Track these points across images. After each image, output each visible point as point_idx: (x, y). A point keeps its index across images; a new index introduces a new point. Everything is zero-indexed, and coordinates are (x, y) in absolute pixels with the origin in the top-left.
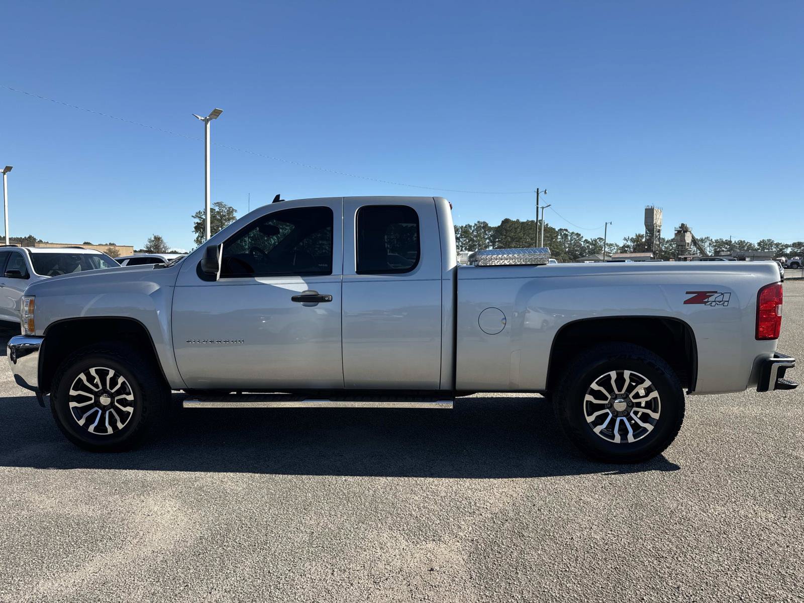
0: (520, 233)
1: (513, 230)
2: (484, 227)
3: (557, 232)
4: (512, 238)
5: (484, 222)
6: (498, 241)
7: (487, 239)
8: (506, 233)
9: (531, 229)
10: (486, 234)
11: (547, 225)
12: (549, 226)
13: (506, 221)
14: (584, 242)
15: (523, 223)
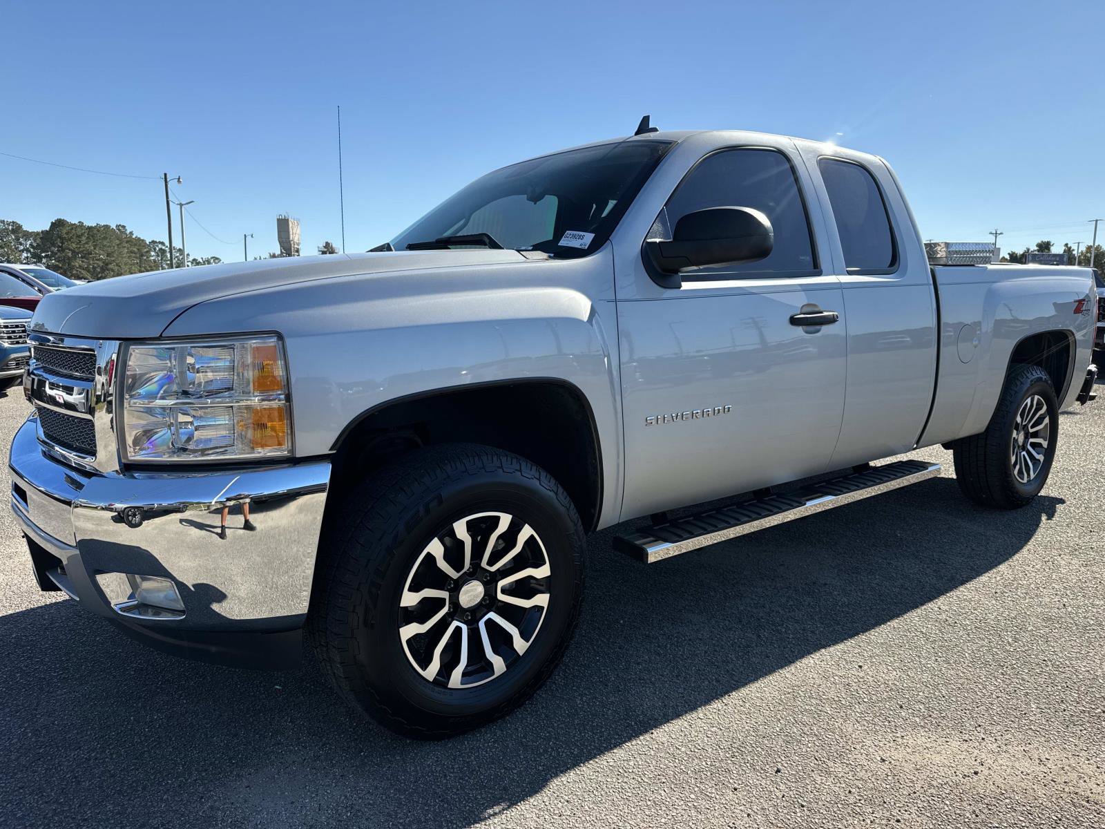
0: (87, 243)
1: (74, 239)
2: (13, 231)
3: (149, 246)
4: (73, 252)
5: (13, 222)
6: (46, 256)
7: (23, 251)
8: (63, 243)
9: (105, 238)
10: (21, 244)
11: (131, 233)
12: (134, 237)
13: (58, 224)
14: (192, 263)
15: (90, 228)
